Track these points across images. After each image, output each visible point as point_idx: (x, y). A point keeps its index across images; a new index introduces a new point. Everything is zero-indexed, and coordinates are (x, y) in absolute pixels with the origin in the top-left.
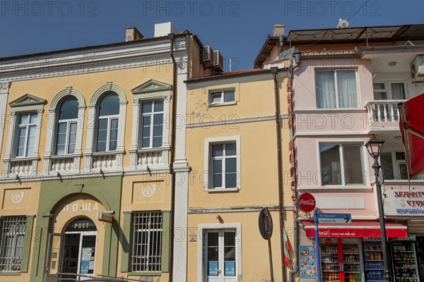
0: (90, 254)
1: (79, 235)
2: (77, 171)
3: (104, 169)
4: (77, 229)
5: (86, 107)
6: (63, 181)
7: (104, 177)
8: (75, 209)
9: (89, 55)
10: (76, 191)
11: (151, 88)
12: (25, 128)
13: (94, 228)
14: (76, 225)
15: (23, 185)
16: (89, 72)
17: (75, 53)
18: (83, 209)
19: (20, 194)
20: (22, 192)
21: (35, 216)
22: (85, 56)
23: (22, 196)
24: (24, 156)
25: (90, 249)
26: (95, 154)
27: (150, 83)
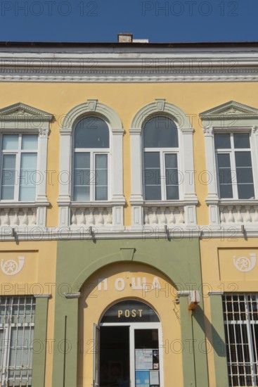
0: (151, 360)
1: (127, 328)
2: (120, 228)
3: (171, 226)
4: (123, 319)
5: (125, 133)
6: (98, 241)
7: (169, 239)
8: (120, 286)
9: (130, 55)
10: (123, 258)
11: (231, 112)
12: (13, 156)
13: (154, 318)
14: (120, 313)
15: (22, 246)
16: (123, 82)
17: (106, 50)
18: (134, 287)
19: (17, 260)
20: (21, 257)
21: (50, 297)
22: (123, 56)
23: (21, 263)
24: (16, 199)
25: (149, 351)
26: (150, 202)
27: (228, 106)
